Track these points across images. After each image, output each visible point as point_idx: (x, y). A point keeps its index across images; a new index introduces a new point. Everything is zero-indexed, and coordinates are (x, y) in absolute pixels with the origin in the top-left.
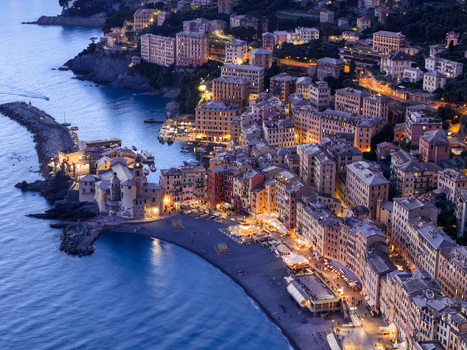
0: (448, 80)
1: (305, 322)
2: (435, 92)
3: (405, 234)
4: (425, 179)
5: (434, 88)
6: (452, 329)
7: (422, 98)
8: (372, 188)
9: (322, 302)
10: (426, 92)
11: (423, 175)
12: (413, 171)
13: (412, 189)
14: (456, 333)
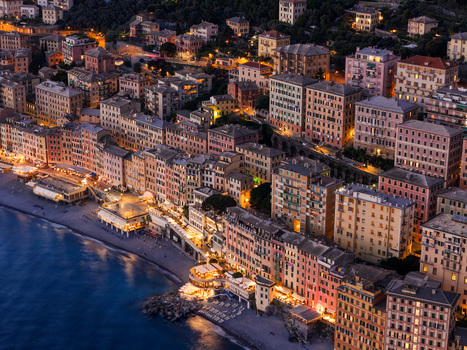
0: (65, 12)
1: (66, 212)
2: (57, 23)
3: (118, 128)
4: (106, 86)
5: (55, 20)
6: (217, 174)
7: (47, 30)
8: (71, 99)
9: (74, 193)
10: (48, 24)
11: (104, 84)
12: (97, 81)
13: (98, 96)
14: (222, 175)
